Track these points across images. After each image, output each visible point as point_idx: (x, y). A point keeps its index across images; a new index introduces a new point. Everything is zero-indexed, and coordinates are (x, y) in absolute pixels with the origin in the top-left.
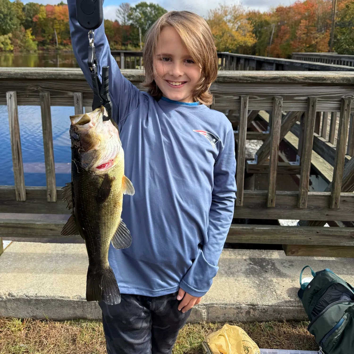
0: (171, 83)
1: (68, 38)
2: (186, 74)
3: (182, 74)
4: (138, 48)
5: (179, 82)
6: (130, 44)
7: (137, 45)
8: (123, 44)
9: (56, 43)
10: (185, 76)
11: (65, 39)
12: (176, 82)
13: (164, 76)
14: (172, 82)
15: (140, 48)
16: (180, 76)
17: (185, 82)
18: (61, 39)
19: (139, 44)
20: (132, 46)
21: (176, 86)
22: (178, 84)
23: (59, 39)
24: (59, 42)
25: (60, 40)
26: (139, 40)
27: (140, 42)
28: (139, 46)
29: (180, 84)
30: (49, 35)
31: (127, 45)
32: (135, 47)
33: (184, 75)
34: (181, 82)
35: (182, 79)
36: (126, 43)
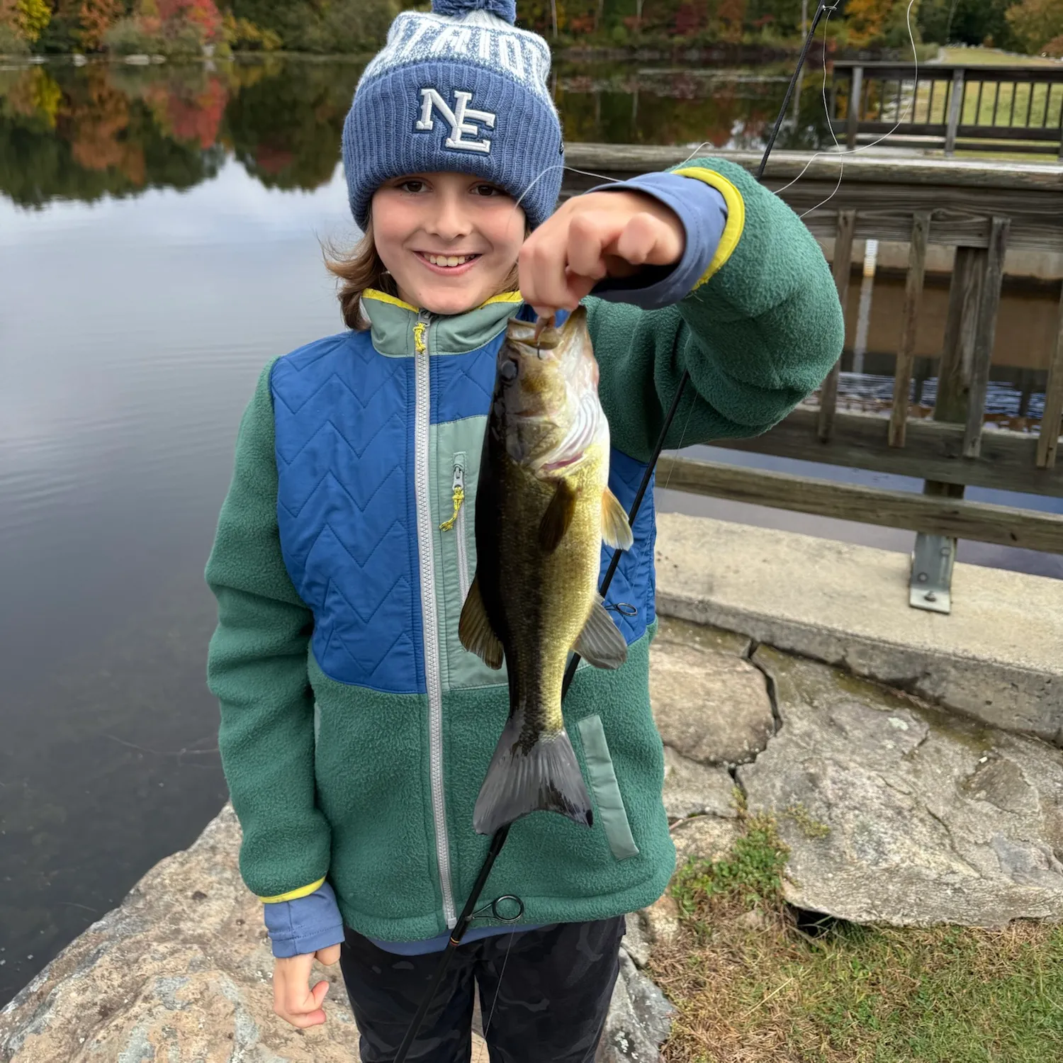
0: (433, 260)
1: (586, 14)
2: (477, 231)
3: (466, 229)
4: (793, 38)
5: (458, 256)
6: (770, 24)
7: (789, 30)
8: (747, 28)
9: (551, 27)
10: (475, 236)
11: (577, 16)
12: (447, 257)
13: (410, 237)
14: (436, 255)
15: (801, 38)
16: (461, 236)
17: (476, 256)
18: (567, 14)
19: (799, 27)
20: (774, 34)
21: (447, 270)
22: (453, 262)
23: (559, 15)
24: (561, 25)
25: (563, 19)
26: (801, 11)
27: (801, 21)
28: (800, 32)
29: (462, 260)
30: (534, 5)
31: (760, 30)
32: (785, 35)
33: (472, 232)
34: (465, 256)
35: (466, 247)
36: (756, 23)
